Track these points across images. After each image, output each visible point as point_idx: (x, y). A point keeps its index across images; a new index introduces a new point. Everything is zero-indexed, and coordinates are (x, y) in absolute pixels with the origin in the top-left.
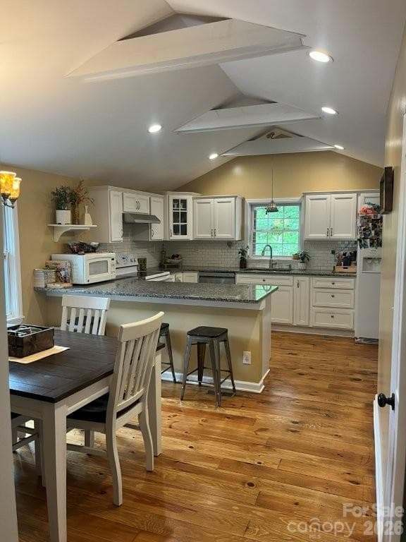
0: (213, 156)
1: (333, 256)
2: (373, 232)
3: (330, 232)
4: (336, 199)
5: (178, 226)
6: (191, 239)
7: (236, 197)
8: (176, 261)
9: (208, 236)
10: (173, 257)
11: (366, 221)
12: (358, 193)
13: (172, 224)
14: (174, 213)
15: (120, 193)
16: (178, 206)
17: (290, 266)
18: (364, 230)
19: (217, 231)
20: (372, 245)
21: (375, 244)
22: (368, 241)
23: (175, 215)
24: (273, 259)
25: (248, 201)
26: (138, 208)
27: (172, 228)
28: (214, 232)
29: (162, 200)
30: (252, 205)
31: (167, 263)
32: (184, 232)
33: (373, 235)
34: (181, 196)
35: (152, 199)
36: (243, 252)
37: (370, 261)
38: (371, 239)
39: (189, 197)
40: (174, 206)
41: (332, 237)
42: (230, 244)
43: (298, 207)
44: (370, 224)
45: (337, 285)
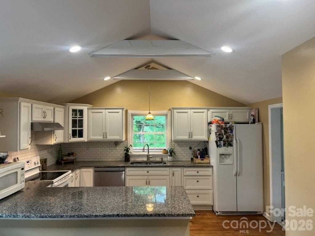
0: (107, 78)
1: (190, 151)
2: (225, 136)
3: (191, 135)
4: (194, 112)
5: (76, 130)
6: (86, 141)
7: (123, 109)
8: (71, 158)
9: (100, 138)
10: (69, 155)
11: (220, 129)
12: (208, 109)
13: (71, 129)
14: (73, 120)
15: (30, 105)
16: (76, 115)
17: (162, 159)
18: (219, 135)
19: (108, 134)
20: (224, 145)
21: (226, 145)
22: (222, 142)
23: (74, 122)
24: (150, 153)
25: (130, 112)
26: (44, 117)
27: (71, 132)
28: (105, 135)
29: (63, 110)
30: (133, 115)
31: (64, 160)
32: (81, 135)
33: (225, 138)
34: (78, 107)
35: (56, 109)
36: (127, 150)
37: (223, 156)
38: (224, 141)
39: (85, 108)
40: (72, 115)
41: (193, 139)
42: (116, 143)
43: (164, 117)
44: (223, 131)
45: (200, 173)
